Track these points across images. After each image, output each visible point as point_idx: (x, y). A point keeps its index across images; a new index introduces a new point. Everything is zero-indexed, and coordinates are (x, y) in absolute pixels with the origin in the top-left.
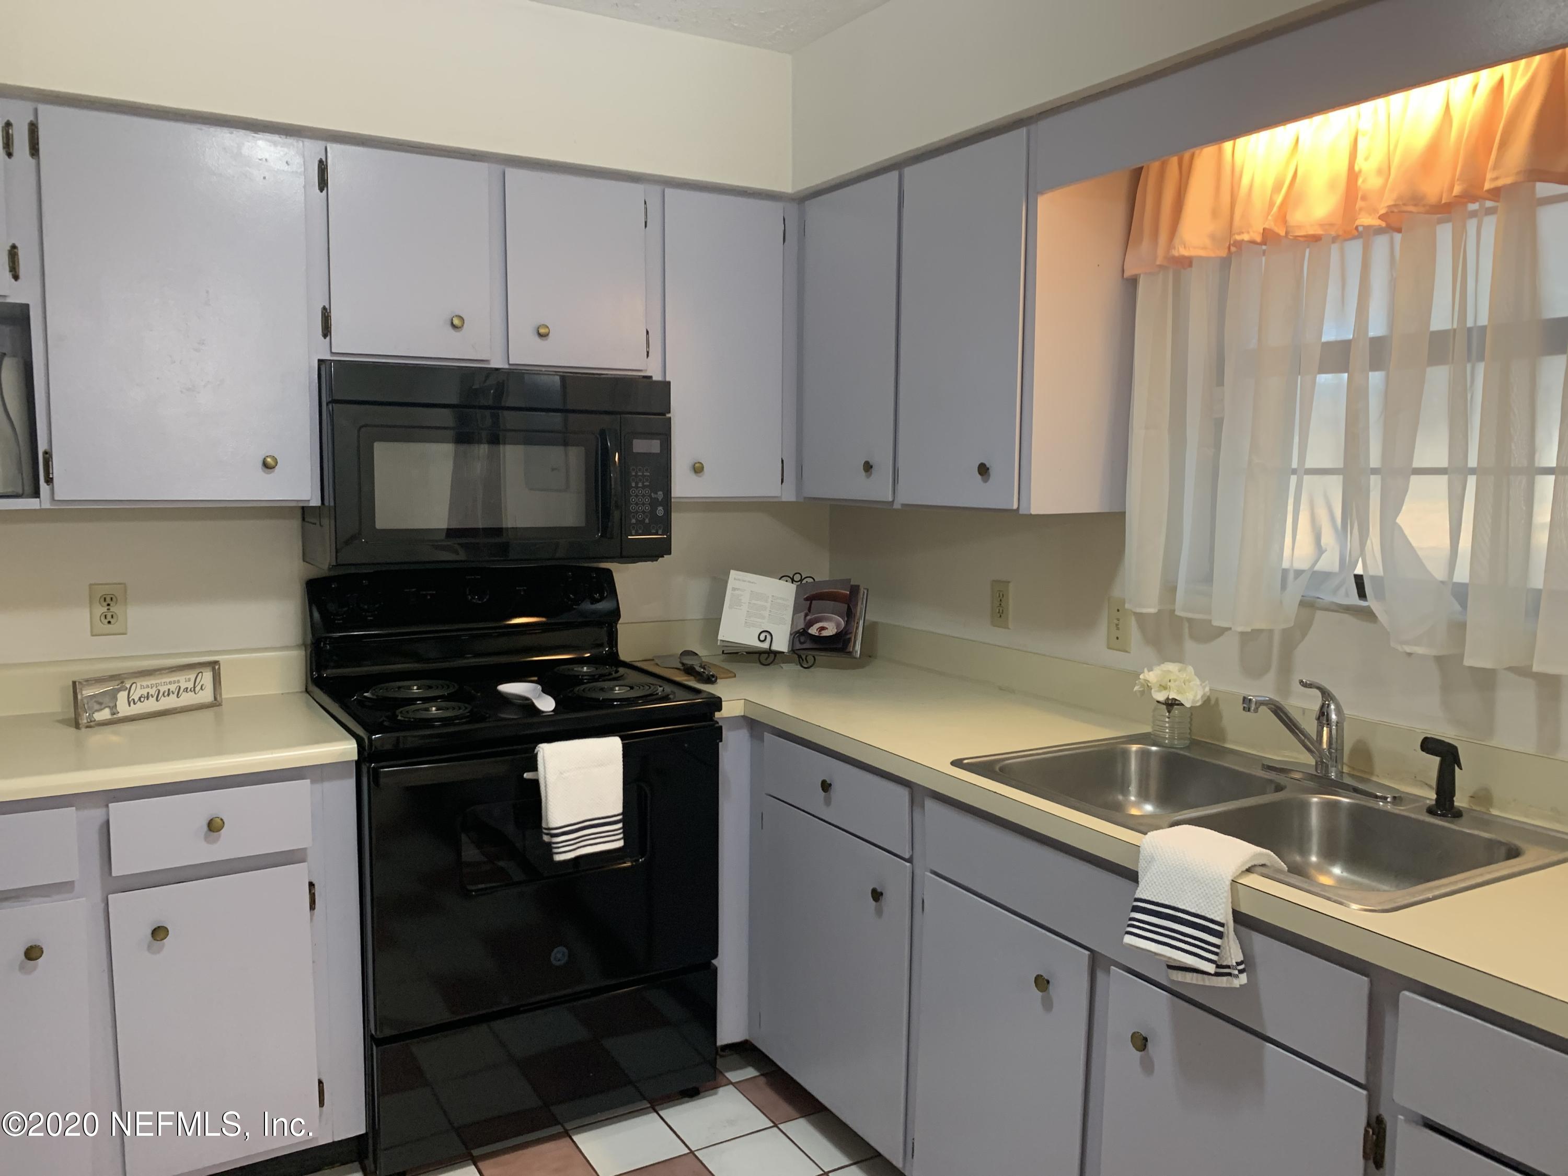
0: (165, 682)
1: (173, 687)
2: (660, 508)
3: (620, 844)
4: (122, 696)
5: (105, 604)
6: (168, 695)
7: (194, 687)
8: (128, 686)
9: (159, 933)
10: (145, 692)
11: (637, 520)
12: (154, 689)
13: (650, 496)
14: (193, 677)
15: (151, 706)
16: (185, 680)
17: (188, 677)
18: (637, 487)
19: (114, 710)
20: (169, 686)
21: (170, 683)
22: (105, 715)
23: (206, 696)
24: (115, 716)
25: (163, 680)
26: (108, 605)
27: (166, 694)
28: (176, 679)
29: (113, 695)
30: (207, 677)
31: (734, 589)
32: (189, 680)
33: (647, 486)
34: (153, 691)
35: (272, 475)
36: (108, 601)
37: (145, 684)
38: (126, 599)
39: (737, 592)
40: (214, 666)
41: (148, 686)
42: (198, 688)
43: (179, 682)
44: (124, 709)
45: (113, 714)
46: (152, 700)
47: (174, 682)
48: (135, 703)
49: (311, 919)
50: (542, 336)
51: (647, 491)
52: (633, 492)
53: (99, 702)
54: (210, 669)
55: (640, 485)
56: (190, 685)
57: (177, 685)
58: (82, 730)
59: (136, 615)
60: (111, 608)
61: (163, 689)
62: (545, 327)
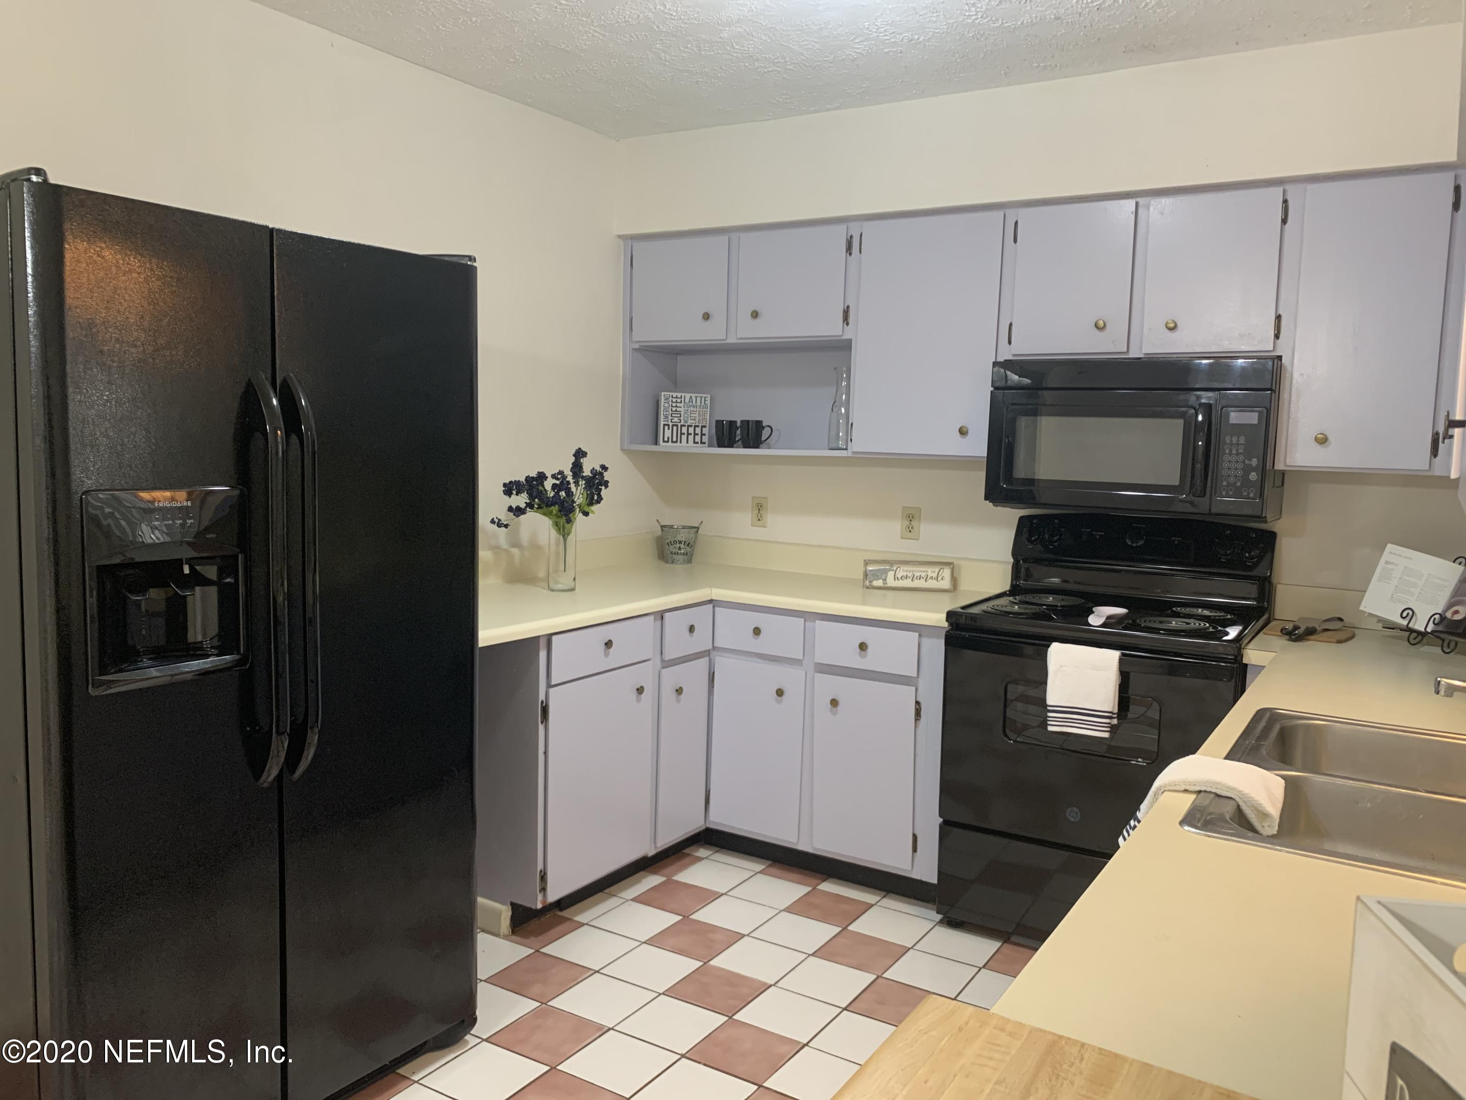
0: (919, 571)
1: (923, 575)
2: (1254, 474)
4: (891, 574)
5: (909, 519)
6: (920, 579)
7: (937, 577)
8: (895, 568)
9: (834, 703)
10: (905, 574)
11: (1228, 483)
12: (911, 573)
13: (1244, 462)
14: (937, 570)
15: (907, 583)
17: (933, 570)
18: (1230, 454)
19: (885, 580)
20: (920, 573)
21: (921, 571)
22: (879, 583)
23: (946, 584)
24: (885, 585)
25: (917, 569)
26: (911, 520)
27: (918, 578)
28: (926, 569)
29: (885, 572)
30: (947, 572)
31: (1388, 563)
32: (934, 572)
33: (1241, 453)
34: (910, 574)
35: (964, 439)
36: (911, 518)
37: (905, 569)
38: (920, 520)
39: (1390, 566)
40: (951, 565)
41: (907, 571)
42: (939, 578)
43: (927, 572)
44: (891, 582)
45: (884, 584)
46: (909, 580)
47: (924, 571)
48: (898, 580)
49: (916, 729)
51: (1241, 458)
52: (1226, 458)
53: (877, 575)
54: (948, 567)
55: (1234, 452)
56: (935, 575)
57: (925, 573)
58: (865, 589)
59: (925, 529)
60: (912, 523)
61: (917, 574)
62: (1174, 321)
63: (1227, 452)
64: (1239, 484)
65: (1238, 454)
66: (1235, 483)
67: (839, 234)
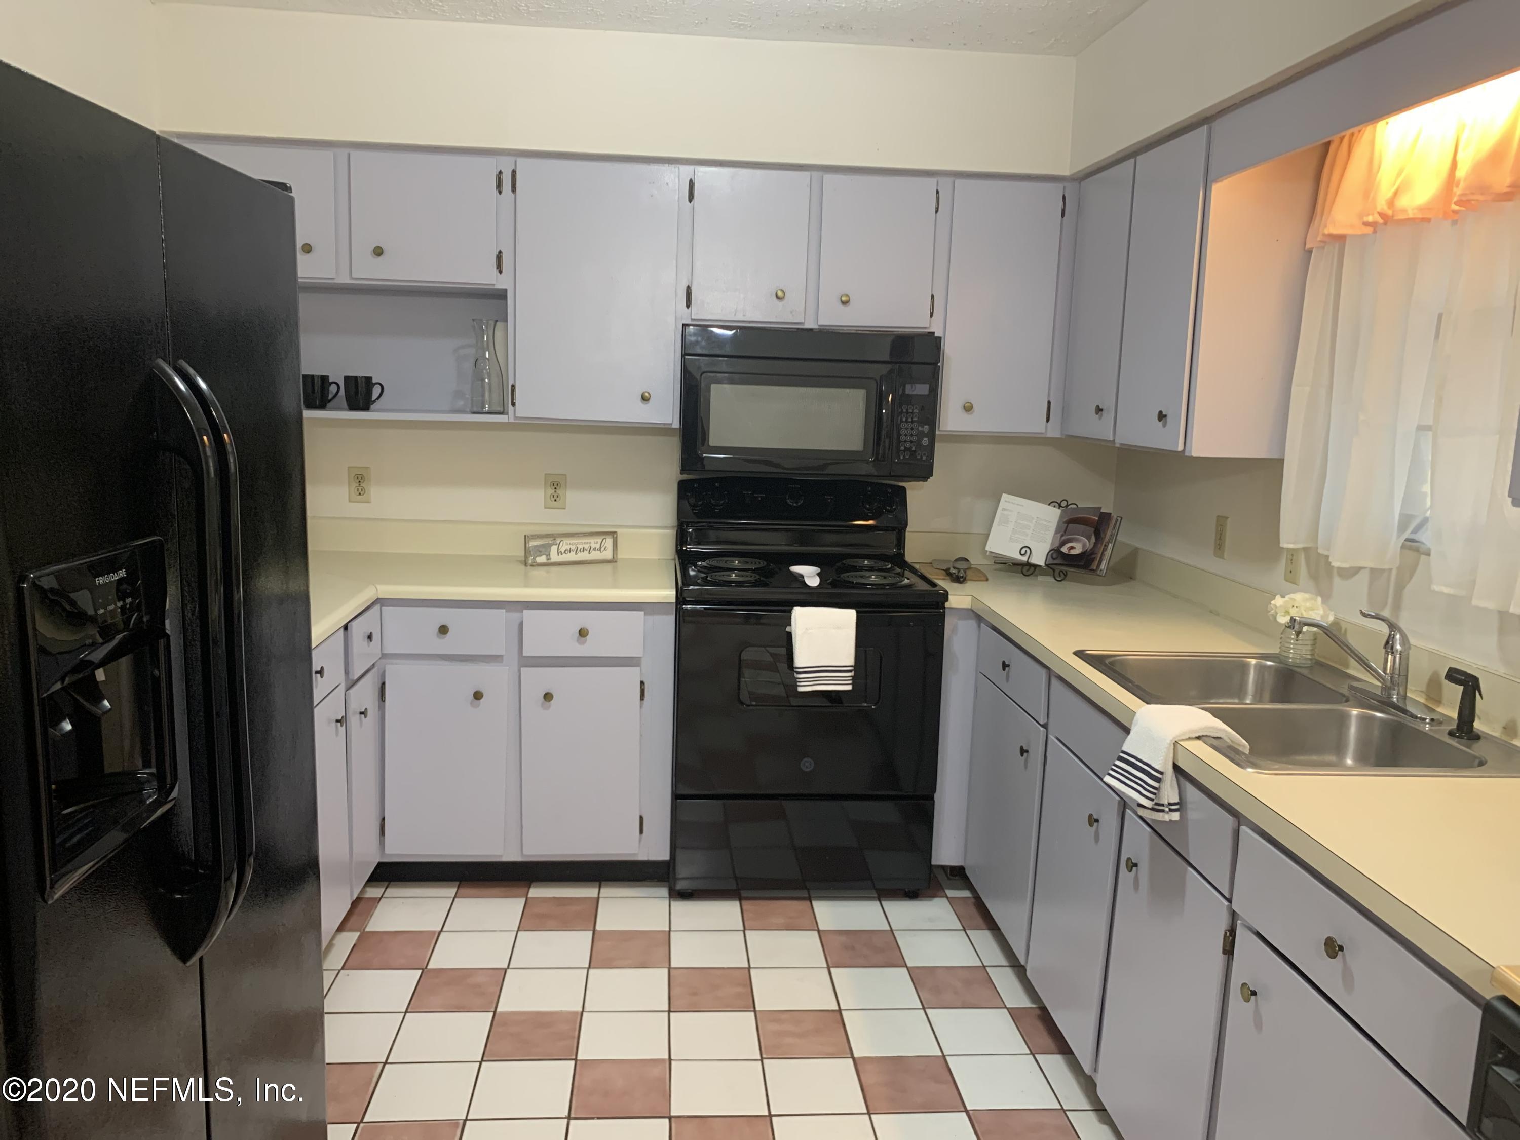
0: (582, 543)
1: (586, 546)
2: (926, 439)
3: (849, 688)
4: (554, 549)
5: (554, 488)
6: (583, 551)
7: (600, 548)
8: (558, 542)
9: (548, 697)
10: (568, 547)
11: (905, 447)
12: (574, 546)
13: (917, 429)
14: (600, 541)
15: (571, 557)
16: (594, 542)
17: (596, 540)
18: (907, 422)
19: (548, 555)
20: (584, 546)
21: (585, 543)
22: (542, 559)
23: (608, 554)
24: (549, 561)
25: (580, 541)
26: (555, 488)
27: (582, 550)
28: (589, 541)
29: (548, 547)
30: (609, 542)
31: (1004, 509)
32: (597, 542)
33: (915, 421)
34: (573, 547)
35: (648, 405)
36: (555, 486)
37: (568, 542)
38: (566, 486)
39: (1006, 512)
40: (613, 534)
41: (570, 544)
42: (602, 549)
43: (590, 543)
44: (555, 557)
45: (548, 559)
46: (573, 553)
47: (587, 543)
48: (562, 554)
49: (641, 706)
50: (845, 303)
51: (916, 425)
52: (903, 425)
53: (540, 550)
54: (611, 536)
55: (910, 420)
56: (598, 546)
57: (589, 545)
58: (529, 567)
59: (571, 496)
60: (558, 492)
61: (580, 547)
62: (847, 296)
63: (904, 420)
64: (913, 448)
65: (912, 422)
66: (911, 447)
67: (490, 166)
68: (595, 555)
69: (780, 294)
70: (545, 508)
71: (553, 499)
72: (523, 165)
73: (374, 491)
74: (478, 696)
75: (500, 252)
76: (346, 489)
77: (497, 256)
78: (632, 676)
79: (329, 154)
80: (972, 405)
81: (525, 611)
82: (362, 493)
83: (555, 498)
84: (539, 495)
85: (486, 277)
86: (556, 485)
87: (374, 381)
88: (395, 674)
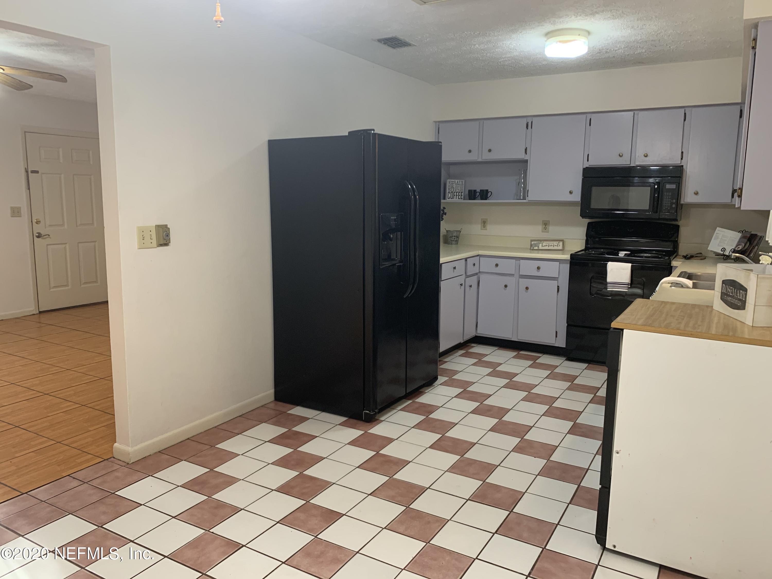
2: (674, 205)
4: (541, 245)
6: (551, 246)
8: (542, 242)
9: (527, 288)
14: (558, 243)
15: (547, 248)
16: (556, 243)
19: (538, 247)
22: (536, 248)
23: (560, 248)
24: (539, 249)
29: (539, 244)
30: (561, 243)
31: (717, 233)
34: (547, 245)
35: (571, 195)
38: (549, 225)
39: (718, 235)
40: (562, 241)
41: (546, 243)
42: (558, 246)
44: (541, 247)
48: (543, 247)
49: (557, 294)
50: (646, 156)
51: (670, 200)
52: (665, 200)
53: (536, 245)
54: (561, 241)
55: (667, 198)
56: (557, 245)
57: (553, 244)
58: (531, 250)
59: (551, 228)
60: (546, 226)
61: (550, 244)
62: (646, 154)
63: (665, 198)
64: (669, 208)
65: (669, 198)
66: (668, 208)
67: (524, 121)
68: (556, 248)
69: (621, 155)
70: (542, 232)
71: (545, 229)
72: (535, 120)
73: (488, 227)
74: (506, 286)
75: (527, 148)
76: (480, 226)
77: (525, 149)
78: (555, 283)
79: (477, 122)
80: (698, 192)
81: (521, 260)
82: (485, 227)
83: (545, 228)
84: (540, 228)
85: (521, 155)
86: (546, 224)
87: (489, 191)
88: (483, 278)
